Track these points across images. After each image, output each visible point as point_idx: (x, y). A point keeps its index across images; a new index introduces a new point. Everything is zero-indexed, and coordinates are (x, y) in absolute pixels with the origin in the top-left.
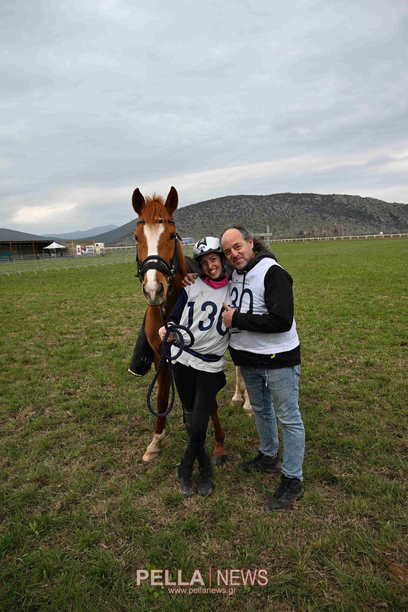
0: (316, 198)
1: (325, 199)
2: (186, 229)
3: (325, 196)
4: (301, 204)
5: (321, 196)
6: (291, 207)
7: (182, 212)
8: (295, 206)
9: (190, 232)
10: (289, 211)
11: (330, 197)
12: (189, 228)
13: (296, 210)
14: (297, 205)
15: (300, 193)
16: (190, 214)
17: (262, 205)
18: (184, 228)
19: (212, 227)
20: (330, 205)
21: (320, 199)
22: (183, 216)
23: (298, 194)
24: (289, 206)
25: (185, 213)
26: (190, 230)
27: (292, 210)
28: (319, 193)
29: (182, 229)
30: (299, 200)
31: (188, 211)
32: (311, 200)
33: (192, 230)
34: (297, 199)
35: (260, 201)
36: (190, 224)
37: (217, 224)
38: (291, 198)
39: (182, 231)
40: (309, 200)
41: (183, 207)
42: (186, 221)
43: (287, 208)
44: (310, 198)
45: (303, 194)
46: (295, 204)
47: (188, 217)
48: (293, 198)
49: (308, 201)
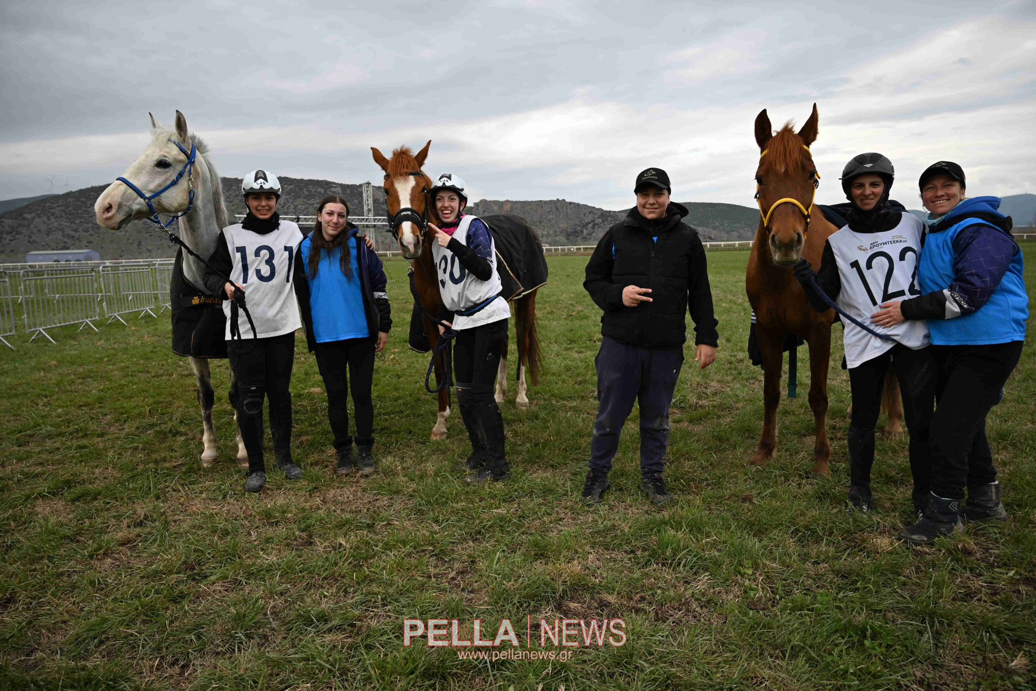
0: (333, 189)
1: (348, 191)
2: (83, 233)
3: (348, 186)
4: (308, 197)
5: (341, 185)
6: (290, 201)
7: (70, 200)
8: (298, 200)
9: (91, 239)
10: (288, 208)
11: (356, 189)
12: (87, 231)
13: (299, 207)
14: (302, 199)
15: (306, 178)
16: (88, 205)
17: (237, 195)
18: (76, 231)
19: (139, 232)
20: (356, 201)
21: (341, 192)
22: (74, 209)
23: (302, 181)
24: (287, 199)
25: (79, 203)
26: (91, 235)
27: (292, 207)
28: (337, 182)
29: (73, 233)
30: (305, 190)
31: (84, 200)
32: (326, 191)
33: (96, 236)
34: (301, 189)
35: (235, 188)
36: (90, 225)
37: (151, 227)
38: (291, 187)
39: (73, 237)
40: (322, 191)
41: (74, 190)
42: (81, 217)
43: (284, 203)
44: (324, 188)
45: (310, 181)
46: (297, 196)
47: (86, 211)
48: (293, 186)
49: (320, 193)
